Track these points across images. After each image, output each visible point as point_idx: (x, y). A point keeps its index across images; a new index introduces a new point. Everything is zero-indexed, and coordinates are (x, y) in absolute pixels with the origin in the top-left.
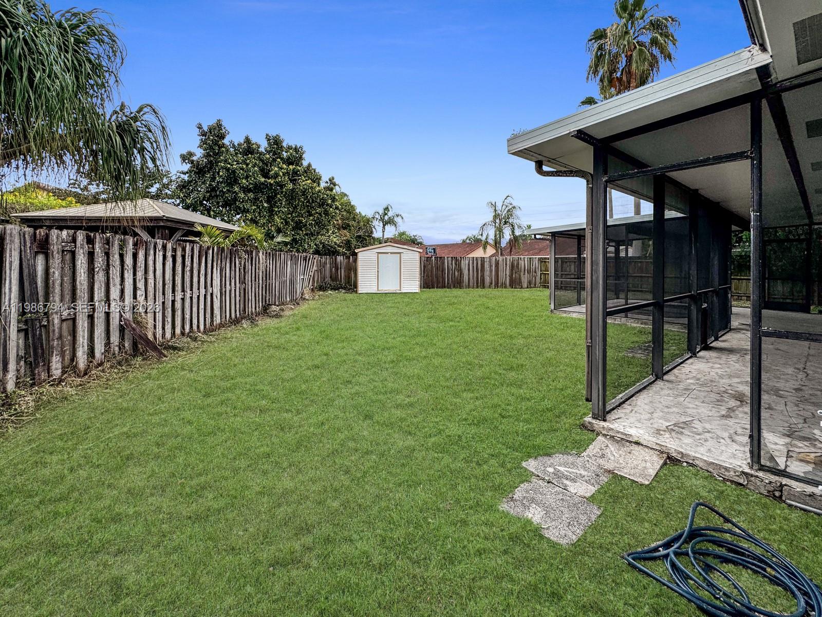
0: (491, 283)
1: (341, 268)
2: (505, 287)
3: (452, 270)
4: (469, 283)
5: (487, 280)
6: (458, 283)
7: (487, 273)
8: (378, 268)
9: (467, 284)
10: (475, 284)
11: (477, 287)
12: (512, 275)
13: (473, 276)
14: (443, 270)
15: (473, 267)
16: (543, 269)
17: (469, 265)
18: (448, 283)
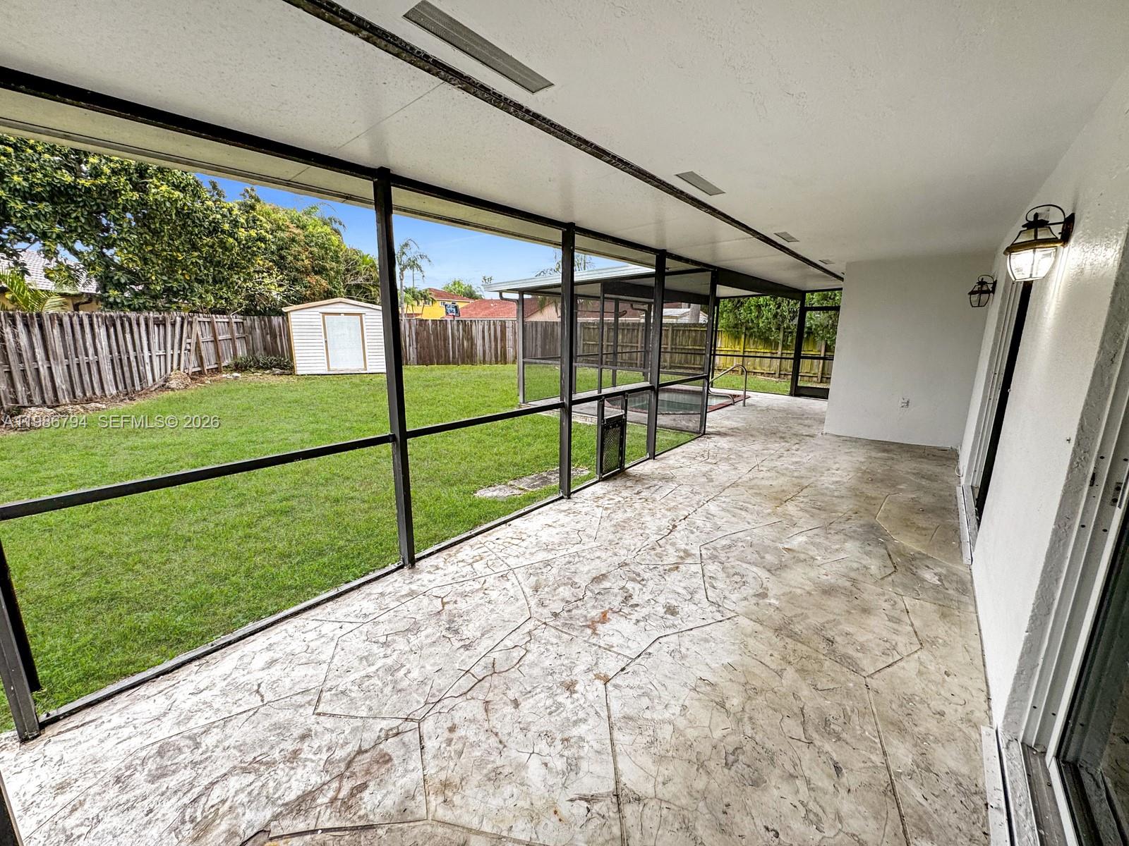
0: (516, 358)
1: (281, 335)
3: (459, 339)
4: (484, 358)
5: (510, 352)
6: (468, 357)
7: (509, 343)
8: (326, 337)
9: (482, 359)
10: (494, 359)
11: (497, 363)
13: (490, 347)
14: (446, 339)
15: (490, 334)
16: (587, 338)
17: (483, 332)
18: (453, 358)
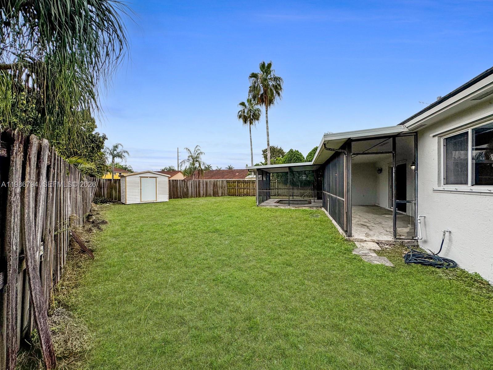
0: (204, 195)
2: (211, 196)
3: (182, 187)
4: (192, 195)
5: (202, 192)
6: (186, 195)
7: (201, 189)
8: (141, 187)
9: (191, 195)
10: (195, 195)
11: (197, 197)
12: (214, 190)
13: (194, 191)
14: (177, 188)
15: (194, 185)
16: (228, 186)
17: (192, 184)
18: (180, 195)
